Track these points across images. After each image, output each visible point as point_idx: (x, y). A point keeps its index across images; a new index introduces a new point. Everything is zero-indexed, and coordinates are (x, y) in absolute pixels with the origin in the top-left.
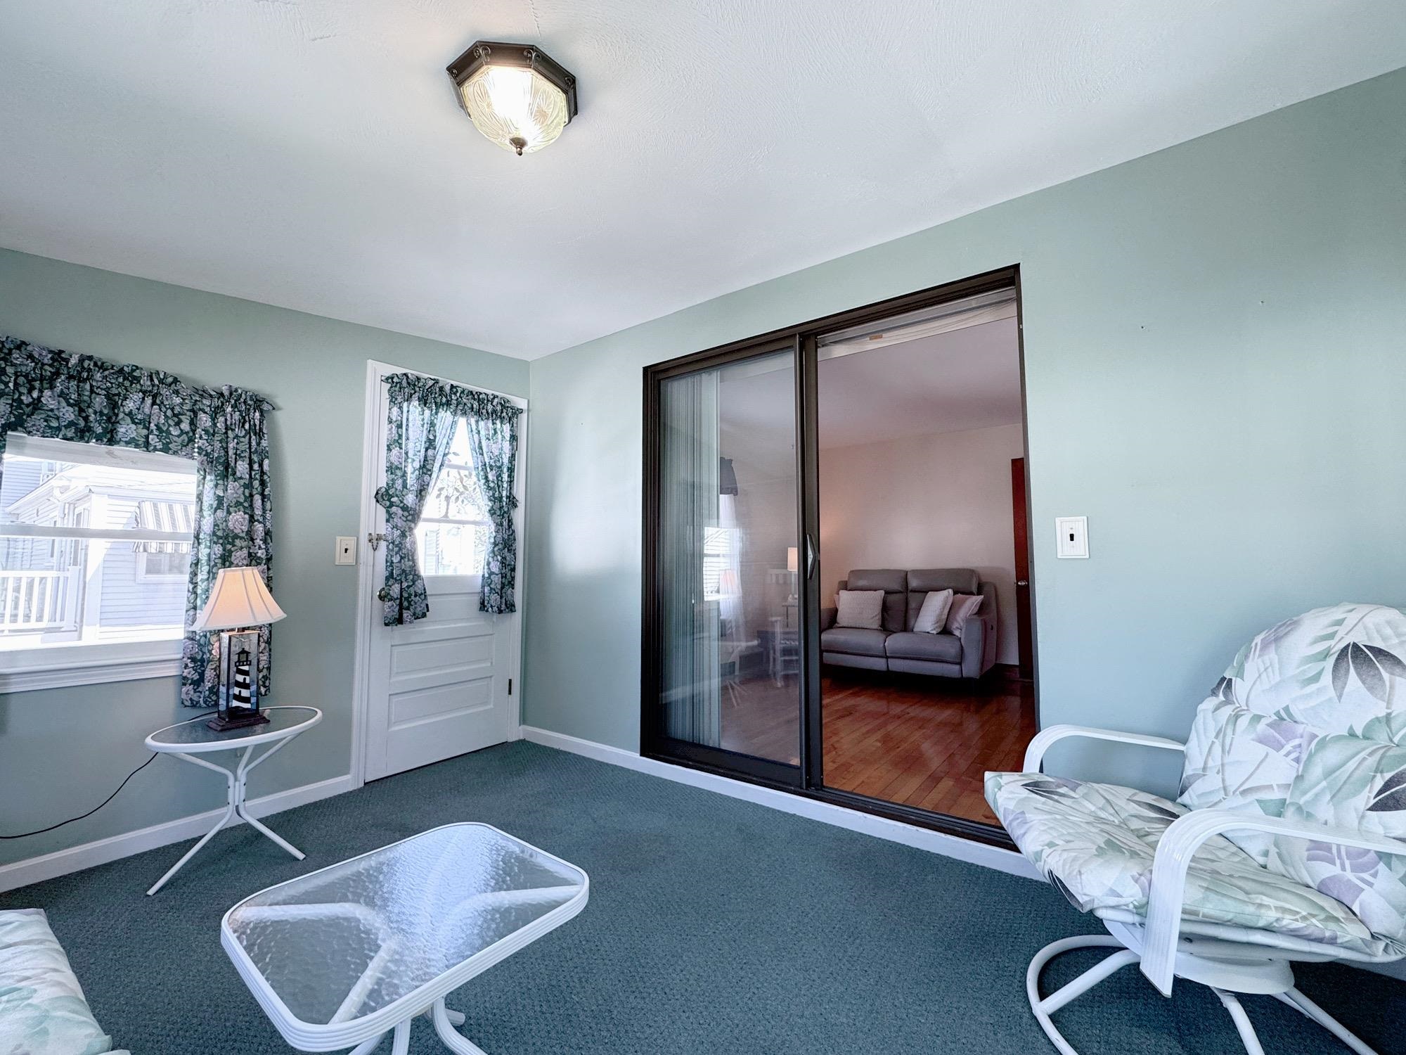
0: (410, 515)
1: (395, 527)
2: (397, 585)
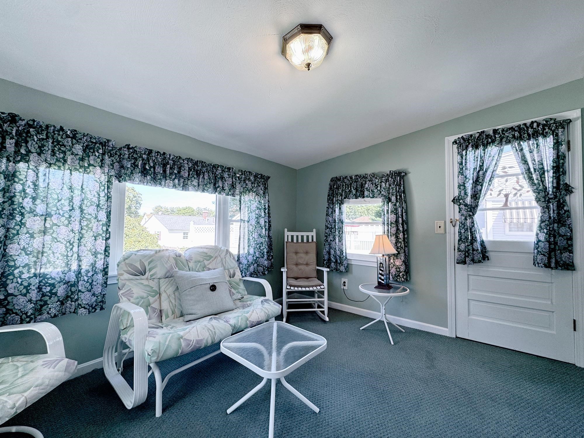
0: (468, 208)
1: (462, 215)
2: (463, 244)
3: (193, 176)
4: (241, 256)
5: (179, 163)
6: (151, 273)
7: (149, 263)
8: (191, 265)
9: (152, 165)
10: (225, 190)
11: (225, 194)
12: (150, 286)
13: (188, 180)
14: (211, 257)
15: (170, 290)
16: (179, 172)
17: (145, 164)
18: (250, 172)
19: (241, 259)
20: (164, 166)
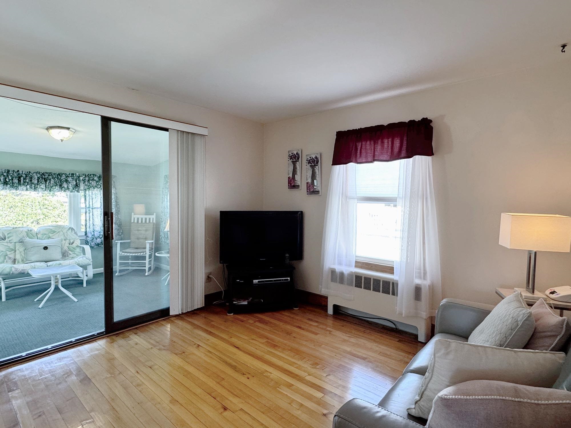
3: (41, 183)
4: (87, 232)
5: (30, 176)
6: (10, 239)
7: (8, 234)
8: (39, 236)
9: (10, 178)
10: (69, 189)
11: (69, 191)
12: (8, 246)
13: (38, 185)
14: (55, 232)
15: (22, 249)
16: (31, 181)
17: (6, 178)
18: (93, 175)
19: (87, 234)
20: (20, 178)
